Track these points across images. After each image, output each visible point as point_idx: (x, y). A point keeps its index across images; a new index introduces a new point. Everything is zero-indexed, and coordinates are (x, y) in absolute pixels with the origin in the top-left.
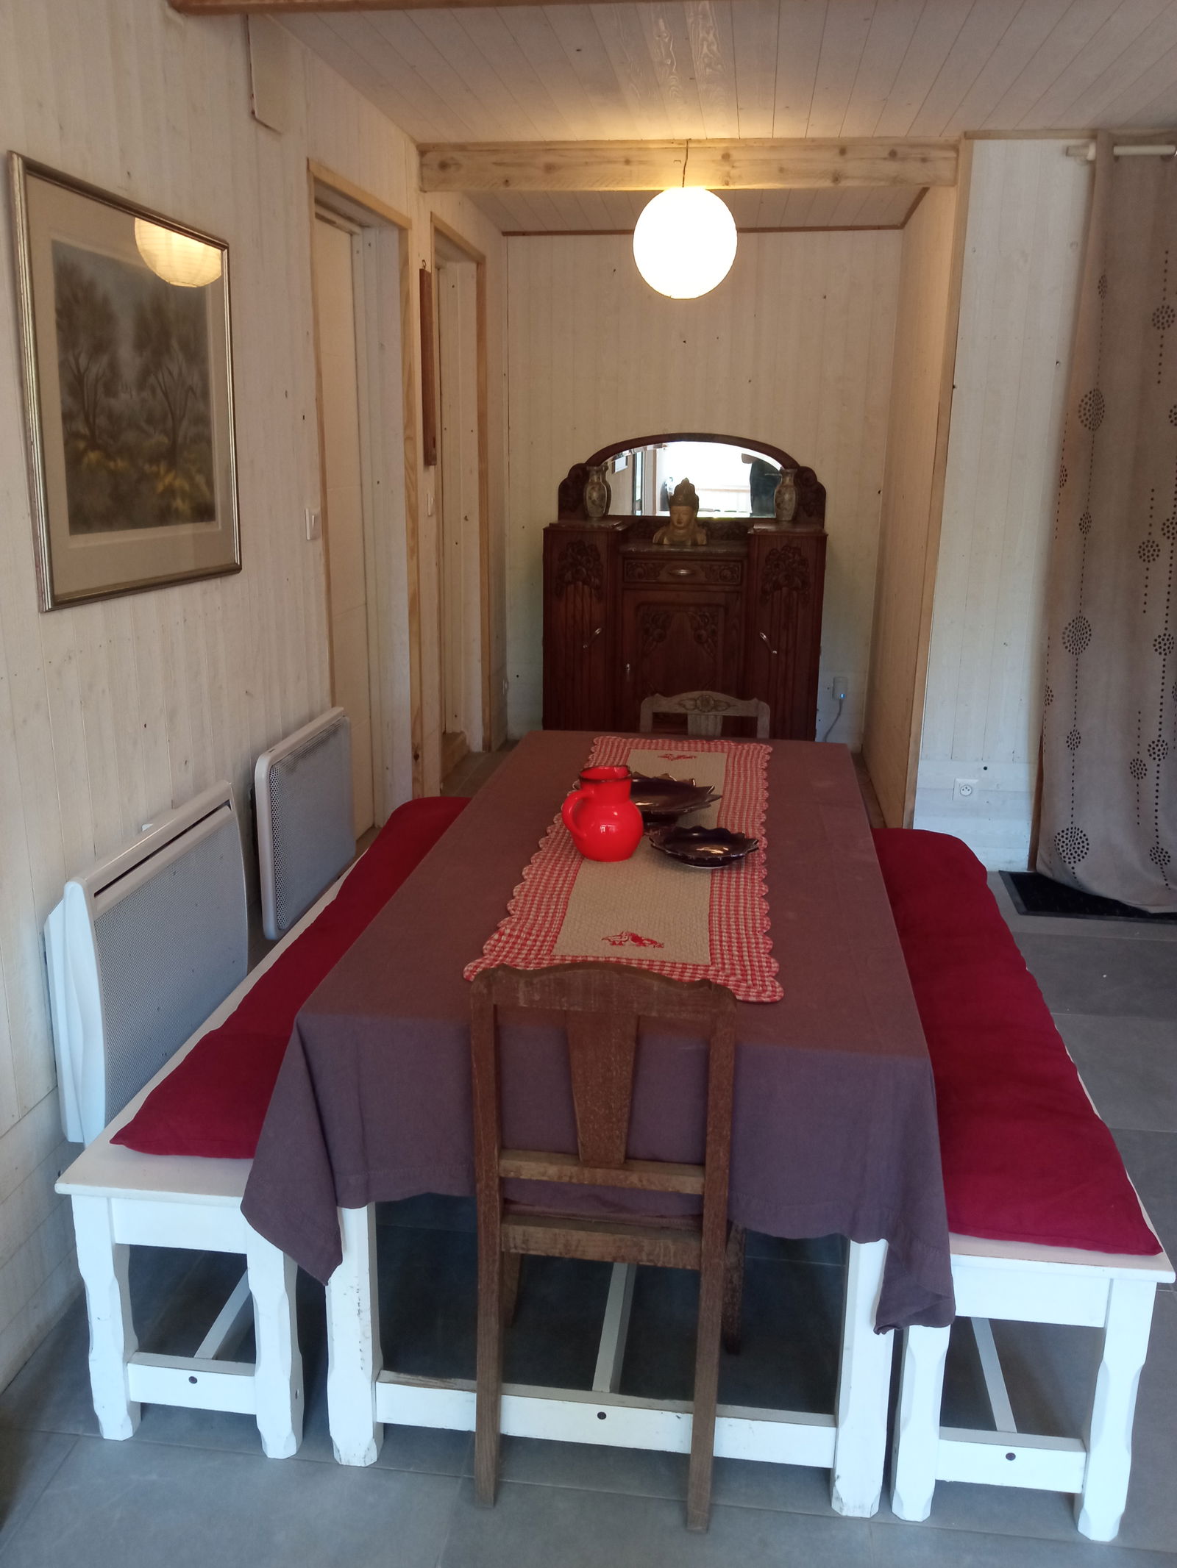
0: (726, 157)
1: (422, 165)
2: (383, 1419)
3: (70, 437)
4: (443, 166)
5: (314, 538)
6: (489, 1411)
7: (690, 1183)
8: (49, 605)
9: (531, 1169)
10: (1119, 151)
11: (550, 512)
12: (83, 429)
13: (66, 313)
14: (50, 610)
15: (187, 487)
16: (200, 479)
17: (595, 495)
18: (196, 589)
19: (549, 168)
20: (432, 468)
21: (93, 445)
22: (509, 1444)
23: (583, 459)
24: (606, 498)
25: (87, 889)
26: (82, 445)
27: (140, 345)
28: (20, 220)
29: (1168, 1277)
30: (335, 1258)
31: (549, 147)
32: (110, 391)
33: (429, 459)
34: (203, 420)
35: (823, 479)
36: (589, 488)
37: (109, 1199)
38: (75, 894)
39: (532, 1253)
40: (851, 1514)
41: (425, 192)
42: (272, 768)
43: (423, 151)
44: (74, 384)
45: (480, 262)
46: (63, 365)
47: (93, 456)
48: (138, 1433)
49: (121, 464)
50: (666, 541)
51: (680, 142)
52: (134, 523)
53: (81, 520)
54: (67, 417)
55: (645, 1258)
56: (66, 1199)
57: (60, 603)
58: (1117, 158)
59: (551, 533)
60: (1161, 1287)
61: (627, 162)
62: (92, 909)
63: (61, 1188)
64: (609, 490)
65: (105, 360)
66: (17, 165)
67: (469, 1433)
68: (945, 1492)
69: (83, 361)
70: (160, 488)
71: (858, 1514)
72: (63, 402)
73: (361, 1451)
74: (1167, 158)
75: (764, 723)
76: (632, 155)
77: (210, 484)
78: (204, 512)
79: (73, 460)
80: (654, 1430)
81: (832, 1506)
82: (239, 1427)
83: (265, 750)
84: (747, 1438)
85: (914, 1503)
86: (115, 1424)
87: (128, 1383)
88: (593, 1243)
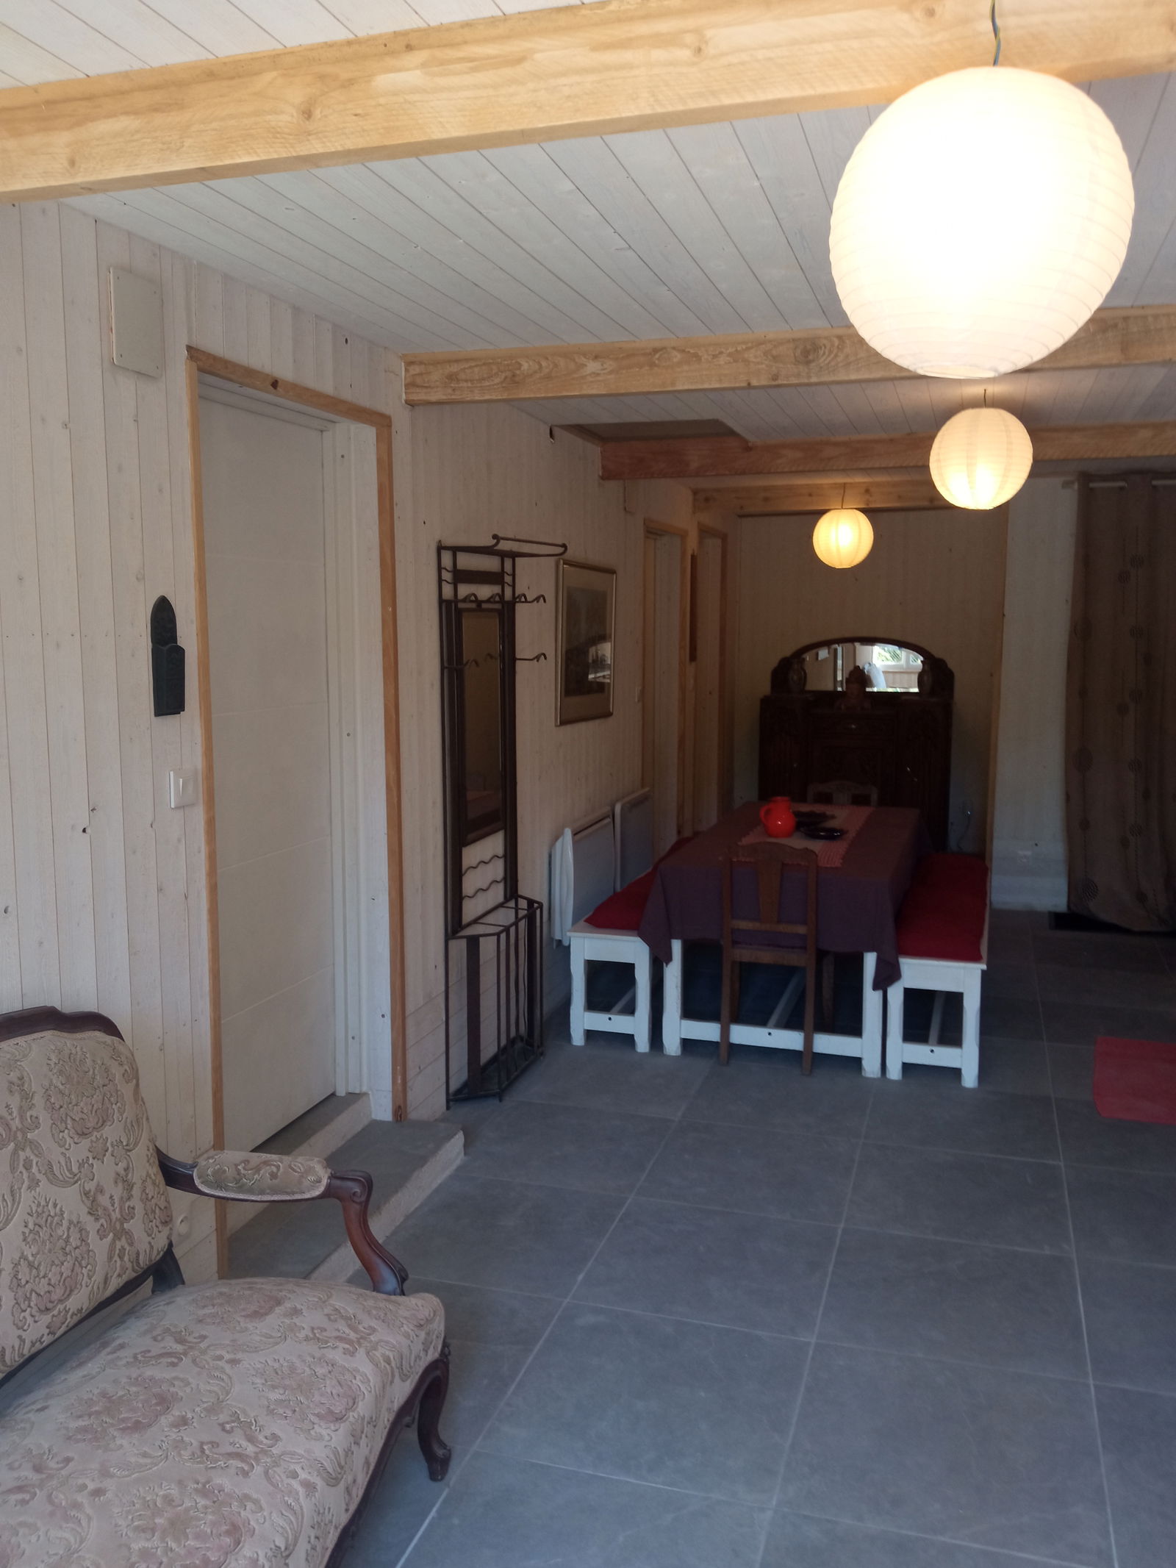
0: (867, 491)
1: (695, 500)
2: (683, 1037)
3: (567, 660)
4: (707, 500)
5: (639, 701)
6: (725, 1033)
7: (801, 930)
8: (559, 723)
9: (744, 925)
10: (1091, 485)
11: (765, 687)
13: (568, 614)
14: (559, 725)
17: (795, 677)
18: (597, 723)
19: (766, 499)
20: (693, 664)
22: (733, 1046)
23: (790, 653)
24: (803, 679)
25: (572, 832)
27: (587, 620)
28: (561, 583)
29: (984, 967)
30: (669, 959)
31: (766, 489)
33: (693, 657)
35: (952, 665)
36: (791, 673)
37: (584, 939)
38: (568, 833)
39: (743, 960)
40: (868, 1076)
41: (695, 513)
42: (622, 809)
43: (695, 492)
45: (724, 538)
48: (586, 1043)
49: (579, 669)
50: (843, 707)
51: (840, 484)
52: (581, 693)
53: (568, 691)
58: (1092, 489)
59: (765, 702)
60: (983, 972)
61: (810, 495)
62: (574, 841)
64: (805, 673)
65: (577, 628)
66: (562, 562)
67: (718, 1042)
68: (907, 1068)
69: (572, 629)
71: (872, 1076)
73: (675, 1049)
74: (1122, 488)
75: (874, 797)
76: (812, 493)
78: (601, 689)
79: (567, 669)
80: (790, 1040)
81: (861, 1073)
82: (627, 1040)
83: (617, 800)
84: (828, 1044)
85: (894, 1072)
86: (578, 1039)
87: (583, 1020)
88: (766, 956)
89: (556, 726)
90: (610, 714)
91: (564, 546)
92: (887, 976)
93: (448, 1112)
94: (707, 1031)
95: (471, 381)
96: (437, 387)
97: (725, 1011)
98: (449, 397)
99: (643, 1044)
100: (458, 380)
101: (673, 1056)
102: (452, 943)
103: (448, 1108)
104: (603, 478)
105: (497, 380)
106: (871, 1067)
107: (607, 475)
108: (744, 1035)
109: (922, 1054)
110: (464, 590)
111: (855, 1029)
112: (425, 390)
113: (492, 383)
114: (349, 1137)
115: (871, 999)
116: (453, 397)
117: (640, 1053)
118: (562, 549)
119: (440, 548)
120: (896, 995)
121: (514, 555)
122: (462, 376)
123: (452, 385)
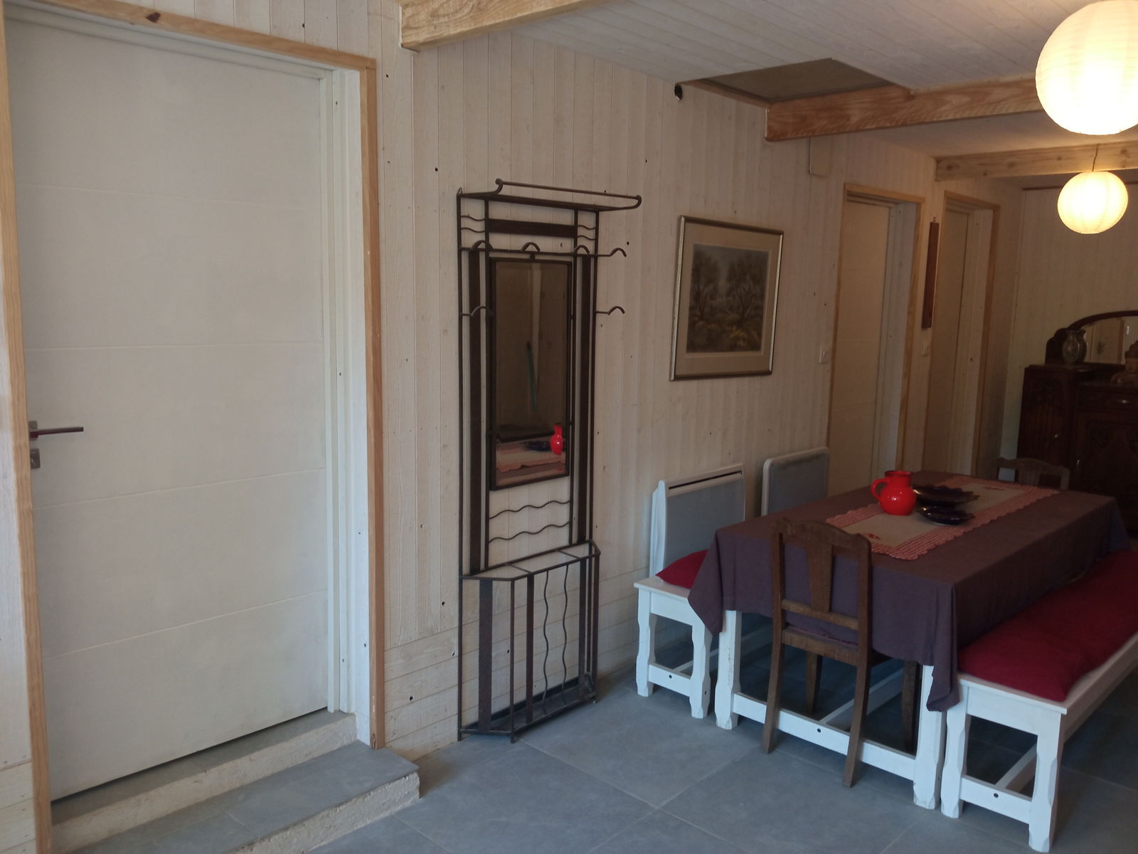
0: (1123, 152)
1: (938, 168)
2: (735, 712)
3: (692, 316)
4: (949, 168)
5: (824, 362)
6: (773, 717)
7: (853, 625)
8: (672, 378)
9: (794, 607)
11: (1039, 358)
12: (698, 313)
13: (696, 271)
14: (672, 381)
15: (746, 336)
16: (754, 334)
17: (1070, 349)
18: (746, 380)
19: (1011, 165)
20: (930, 330)
21: (701, 318)
22: (780, 734)
23: (1066, 324)
25: (666, 485)
26: (696, 319)
27: (730, 279)
28: (681, 240)
29: (1065, 712)
31: (1012, 154)
32: (712, 297)
33: (926, 323)
34: (760, 308)
36: (1065, 344)
37: (651, 593)
38: (661, 485)
39: (793, 645)
40: (920, 805)
41: (939, 181)
42: (772, 465)
43: (938, 160)
44: (696, 296)
45: (995, 209)
46: (692, 289)
47: (701, 323)
48: (649, 696)
49: (713, 326)
51: (1093, 146)
52: (716, 350)
53: (692, 347)
54: (691, 309)
55: (836, 656)
56: (637, 590)
57: (677, 378)
59: (1033, 371)
60: (1064, 716)
61: (1059, 159)
62: (667, 493)
63: (636, 585)
65: (712, 286)
66: (683, 219)
69: (701, 287)
70: (732, 336)
71: (923, 805)
72: (691, 303)
73: (725, 722)
77: (760, 335)
78: (755, 346)
79: (692, 325)
80: (838, 742)
81: (913, 799)
82: (683, 701)
83: (770, 457)
84: (877, 756)
85: (950, 809)
86: (643, 691)
87: (648, 673)
88: (817, 647)
89: (670, 380)
90: (768, 373)
91: (639, 198)
92: (946, 698)
93: (459, 742)
94: (756, 711)
95: (447, 15)
96: (424, 27)
97: (772, 694)
98: (432, 35)
99: (697, 711)
100: (438, 16)
101: (723, 729)
102: (467, 583)
103: (460, 738)
104: (768, 139)
105: (466, 10)
106: (923, 796)
107: (774, 137)
108: (792, 723)
109: (982, 794)
110: (501, 241)
111: (908, 745)
112: (415, 31)
113: (463, 14)
114: (316, 755)
115: (928, 721)
116: (436, 34)
117: (694, 718)
118: (635, 202)
119: (460, 197)
120: (957, 720)
121: (596, 210)
122: (441, 12)
123: (435, 22)
